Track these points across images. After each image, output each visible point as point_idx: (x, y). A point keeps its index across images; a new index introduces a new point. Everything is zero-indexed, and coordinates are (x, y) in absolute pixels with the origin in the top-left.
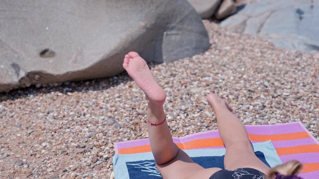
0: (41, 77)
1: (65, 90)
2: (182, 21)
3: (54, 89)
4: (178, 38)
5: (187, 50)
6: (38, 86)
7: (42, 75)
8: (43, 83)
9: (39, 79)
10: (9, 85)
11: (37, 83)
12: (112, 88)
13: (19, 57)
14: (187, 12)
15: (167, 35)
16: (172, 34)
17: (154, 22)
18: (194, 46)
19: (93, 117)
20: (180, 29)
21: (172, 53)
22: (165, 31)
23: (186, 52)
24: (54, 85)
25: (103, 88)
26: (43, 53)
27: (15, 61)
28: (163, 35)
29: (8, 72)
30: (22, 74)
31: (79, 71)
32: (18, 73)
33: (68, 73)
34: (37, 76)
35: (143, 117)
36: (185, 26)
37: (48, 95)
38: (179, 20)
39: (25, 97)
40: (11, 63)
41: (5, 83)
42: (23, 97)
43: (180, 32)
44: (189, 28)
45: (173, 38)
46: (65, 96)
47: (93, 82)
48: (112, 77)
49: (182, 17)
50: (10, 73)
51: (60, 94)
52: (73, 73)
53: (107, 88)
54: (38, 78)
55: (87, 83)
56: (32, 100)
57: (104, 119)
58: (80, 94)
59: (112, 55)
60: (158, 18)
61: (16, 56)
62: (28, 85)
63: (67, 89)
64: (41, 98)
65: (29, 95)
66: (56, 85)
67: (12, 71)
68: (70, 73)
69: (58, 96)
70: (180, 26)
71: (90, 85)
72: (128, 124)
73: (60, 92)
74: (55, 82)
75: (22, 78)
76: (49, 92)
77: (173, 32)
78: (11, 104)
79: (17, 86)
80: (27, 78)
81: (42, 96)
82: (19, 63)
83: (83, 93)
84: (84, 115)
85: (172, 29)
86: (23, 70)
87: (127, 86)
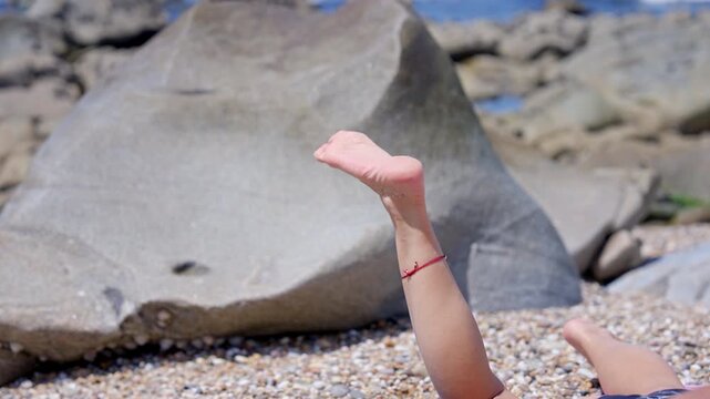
0: (173, 317)
1: (230, 353)
2: (514, 227)
3: (204, 353)
4: (506, 262)
5: (529, 293)
6: (166, 344)
7: (175, 312)
8: (178, 336)
9: (169, 323)
10: (95, 335)
11: (163, 337)
12: (345, 349)
13: (122, 274)
14: (525, 211)
15: (479, 251)
16: (491, 253)
17: (446, 213)
18: (544, 286)
19: (296, 386)
20: (510, 244)
21: (492, 295)
22: (473, 241)
23: (528, 298)
24: (204, 344)
25: (324, 350)
26: (182, 269)
27: (112, 283)
28: (469, 251)
29: (93, 305)
30: (128, 309)
31: (265, 301)
32: (117, 309)
33: (238, 304)
34: (164, 316)
35: (422, 382)
36: (522, 239)
37: (190, 364)
38: (507, 223)
39: (133, 370)
40: (102, 287)
41: (87, 329)
42: (128, 368)
43: (511, 251)
44: (532, 245)
45: (494, 260)
46: (229, 364)
47: (300, 339)
48: (346, 331)
49: (515, 219)
50: (99, 308)
51: (217, 361)
52: (252, 303)
53: (333, 348)
54: (166, 321)
55: (285, 340)
56: (150, 375)
57: (323, 388)
58: (267, 360)
59: (345, 264)
60: (457, 207)
61: (116, 272)
62: (142, 340)
63: (236, 350)
64: (171, 370)
65: (142, 364)
66: (209, 341)
67: (103, 305)
68: (243, 304)
69: (212, 364)
70: (509, 237)
71: (292, 345)
72: (383, 391)
73: (219, 357)
74: (206, 335)
75: (128, 319)
76: (192, 358)
77: (494, 247)
78: (98, 382)
79: (114, 340)
80: (139, 321)
81: (174, 367)
82: (122, 288)
83: (274, 357)
84: (275, 384)
85: (491, 240)
86: (129, 300)
87: (382, 345)
